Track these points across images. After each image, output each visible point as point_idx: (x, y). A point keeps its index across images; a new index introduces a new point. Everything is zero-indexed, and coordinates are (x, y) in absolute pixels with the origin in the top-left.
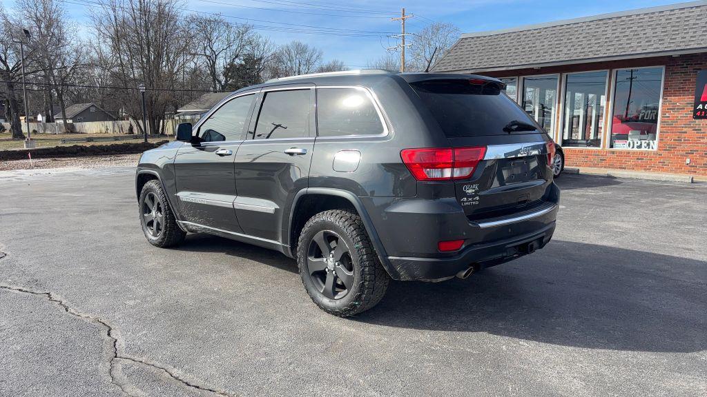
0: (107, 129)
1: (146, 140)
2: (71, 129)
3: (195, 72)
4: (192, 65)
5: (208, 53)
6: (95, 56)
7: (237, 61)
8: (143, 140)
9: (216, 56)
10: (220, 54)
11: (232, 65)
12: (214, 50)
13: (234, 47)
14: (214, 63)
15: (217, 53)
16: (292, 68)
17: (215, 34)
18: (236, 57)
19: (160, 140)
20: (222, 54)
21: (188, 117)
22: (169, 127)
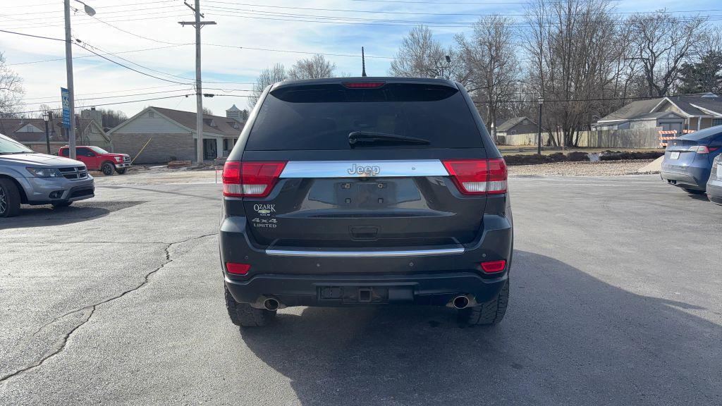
0: (530, 141)
1: (539, 152)
9: (655, 58)
10: (661, 56)
12: (654, 51)
14: (652, 66)
15: (656, 55)
17: (657, 33)
19: (553, 152)
20: (665, 55)
21: (605, 128)
22: (583, 139)
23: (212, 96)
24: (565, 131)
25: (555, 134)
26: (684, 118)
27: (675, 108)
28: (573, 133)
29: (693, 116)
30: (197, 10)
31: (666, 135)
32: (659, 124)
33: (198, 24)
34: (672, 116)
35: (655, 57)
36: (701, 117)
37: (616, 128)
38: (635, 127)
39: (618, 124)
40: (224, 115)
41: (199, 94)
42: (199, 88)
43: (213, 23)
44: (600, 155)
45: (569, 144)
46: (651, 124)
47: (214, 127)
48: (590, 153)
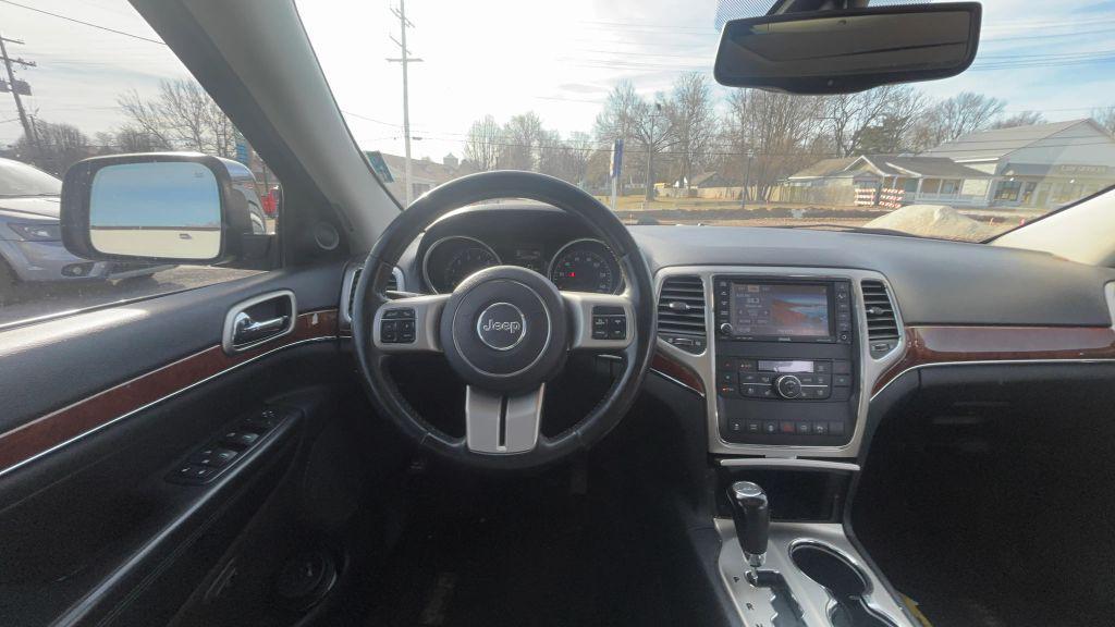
0: (721, 195)
2: (693, 194)
3: (820, 139)
4: (817, 130)
5: (838, 115)
6: (728, 129)
7: (873, 123)
8: (740, 207)
9: (847, 118)
10: (853, 117)
11: (864, 128)
13: (874, 105)
14: (843, 126)
16: (950, 127)
18: (873, 116)
19: (758, 207)
20: (856, 116)
21: (798, 185)
22: (776, 194)
23: (419, 139)
24: (760, 185)
25: (749, 189)
26: (880, 177)
27: (871, 166)
28: (766, 188)
29: (889, 175)
30: (404, 46)
31: (862, 193)
32: (855, 182)
33: (405, 61)
34: (868, 175)
35: (846, 116)
36: (897, 176)
37: (809, 184)
38: (830, 184)
39: (812, 180)
40: (442, 162)
41: (407, 137)
42: (407, 130)
43: (420, 60)
44: (804, 211)
45: (761, 198)
46: (847, 182)
47: (430, 173)
48: (793, 209)
